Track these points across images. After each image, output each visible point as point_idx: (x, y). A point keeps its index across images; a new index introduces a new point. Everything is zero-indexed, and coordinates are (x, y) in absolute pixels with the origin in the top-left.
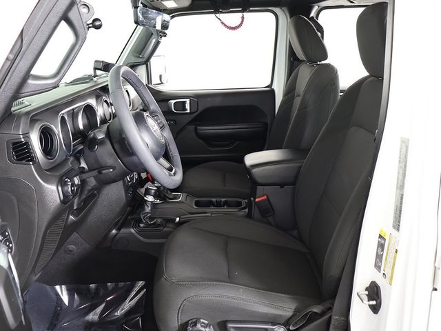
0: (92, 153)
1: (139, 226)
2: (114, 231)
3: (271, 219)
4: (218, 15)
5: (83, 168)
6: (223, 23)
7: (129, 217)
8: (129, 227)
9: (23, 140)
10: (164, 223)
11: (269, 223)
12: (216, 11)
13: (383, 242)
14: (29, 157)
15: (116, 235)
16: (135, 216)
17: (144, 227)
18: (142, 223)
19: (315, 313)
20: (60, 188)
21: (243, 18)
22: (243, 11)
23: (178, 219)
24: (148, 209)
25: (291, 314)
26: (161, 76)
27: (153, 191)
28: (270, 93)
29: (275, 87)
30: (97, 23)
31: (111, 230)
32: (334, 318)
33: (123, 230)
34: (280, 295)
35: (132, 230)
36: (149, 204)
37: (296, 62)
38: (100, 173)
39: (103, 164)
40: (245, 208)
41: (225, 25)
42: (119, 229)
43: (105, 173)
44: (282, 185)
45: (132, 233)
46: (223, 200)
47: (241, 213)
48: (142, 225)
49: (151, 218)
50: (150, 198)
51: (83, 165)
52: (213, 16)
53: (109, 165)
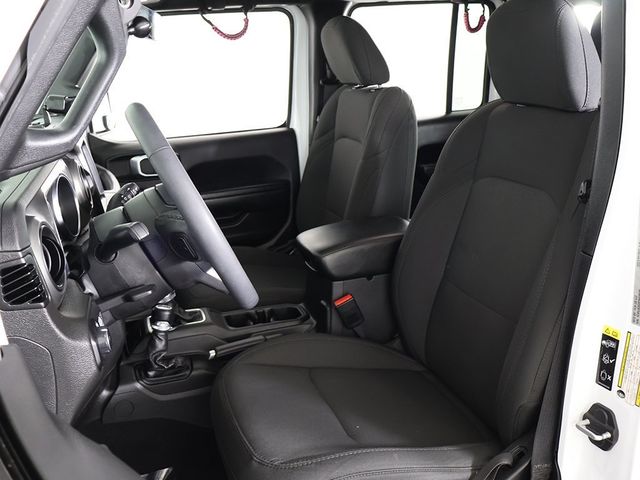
0: (107, 266)
1: (148, 376)
2: (105, 393)
3: (359, 329)
4: (207, 16)
5: (91, 294)
6: (216, 29)
7: (122, 363)
8: (130, 381)
9: (23, 261)
10: (188, 363)
11: (357, 336)
12: (203, 10)
13: (612, 345)
14: (38, 292)
15: (109, 398)
16: (133, 359)
17: (154, 377)
18: (151, 370)
19: (507, 465)
20: (94, 343)
21: (247, 21)
22: (246, 10)
23: (212, 353)
24: (160, 345)
25: (469, 474)
26: (104, 119)
27: (167, 313)
28: (287, 136)
29: (294, 125)
30: (143, 26)
31: (99, 392)
32: (536, 467)
33: (121, 389)
34: (445, 448)
35: (138, 385)
36: (161, 335)
37: (327, 88)
38: (128, 299)
39: (130, 283)
40: (307, 318)
41: (220, 32)
42: (113, 388)
43: (139, 300)
44: (369, 275)
45: (137, 390)
46: (267, 309)
47: (306, 327)
48: (151, 373)
49: (167, 360)
50: (163, 326)
51: (90, 288)
52: (198, 16)
53: (139, 282)
